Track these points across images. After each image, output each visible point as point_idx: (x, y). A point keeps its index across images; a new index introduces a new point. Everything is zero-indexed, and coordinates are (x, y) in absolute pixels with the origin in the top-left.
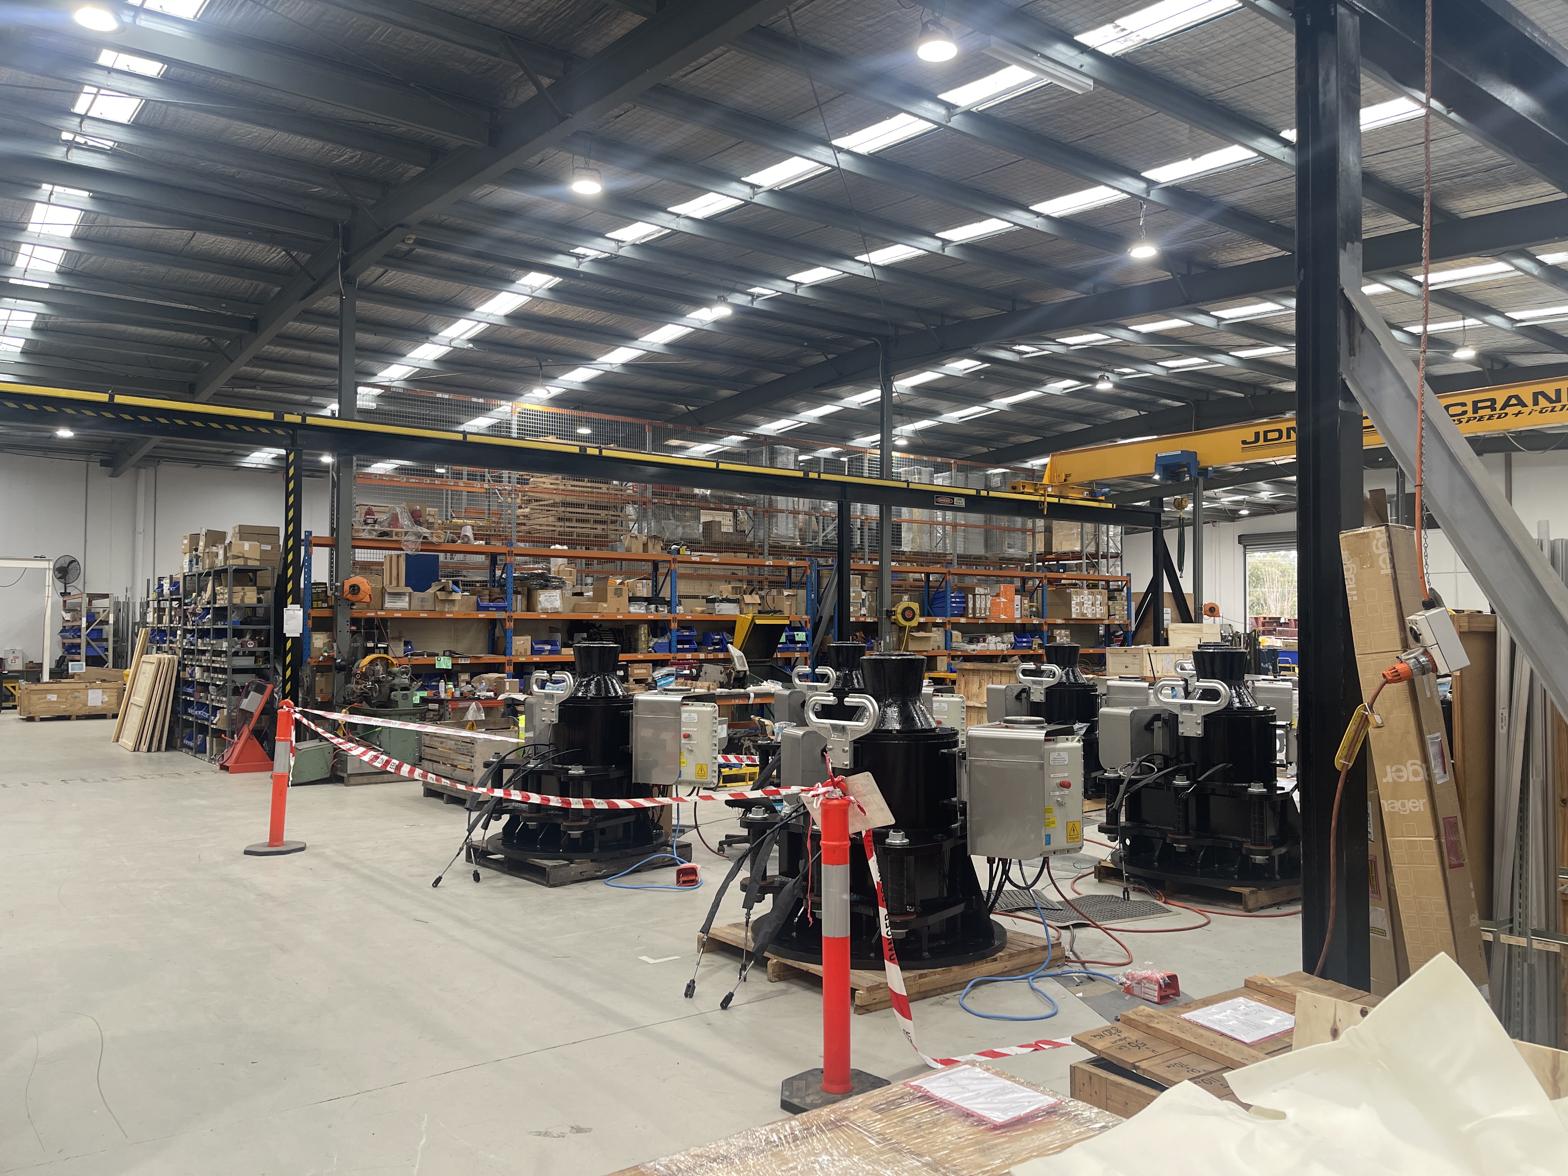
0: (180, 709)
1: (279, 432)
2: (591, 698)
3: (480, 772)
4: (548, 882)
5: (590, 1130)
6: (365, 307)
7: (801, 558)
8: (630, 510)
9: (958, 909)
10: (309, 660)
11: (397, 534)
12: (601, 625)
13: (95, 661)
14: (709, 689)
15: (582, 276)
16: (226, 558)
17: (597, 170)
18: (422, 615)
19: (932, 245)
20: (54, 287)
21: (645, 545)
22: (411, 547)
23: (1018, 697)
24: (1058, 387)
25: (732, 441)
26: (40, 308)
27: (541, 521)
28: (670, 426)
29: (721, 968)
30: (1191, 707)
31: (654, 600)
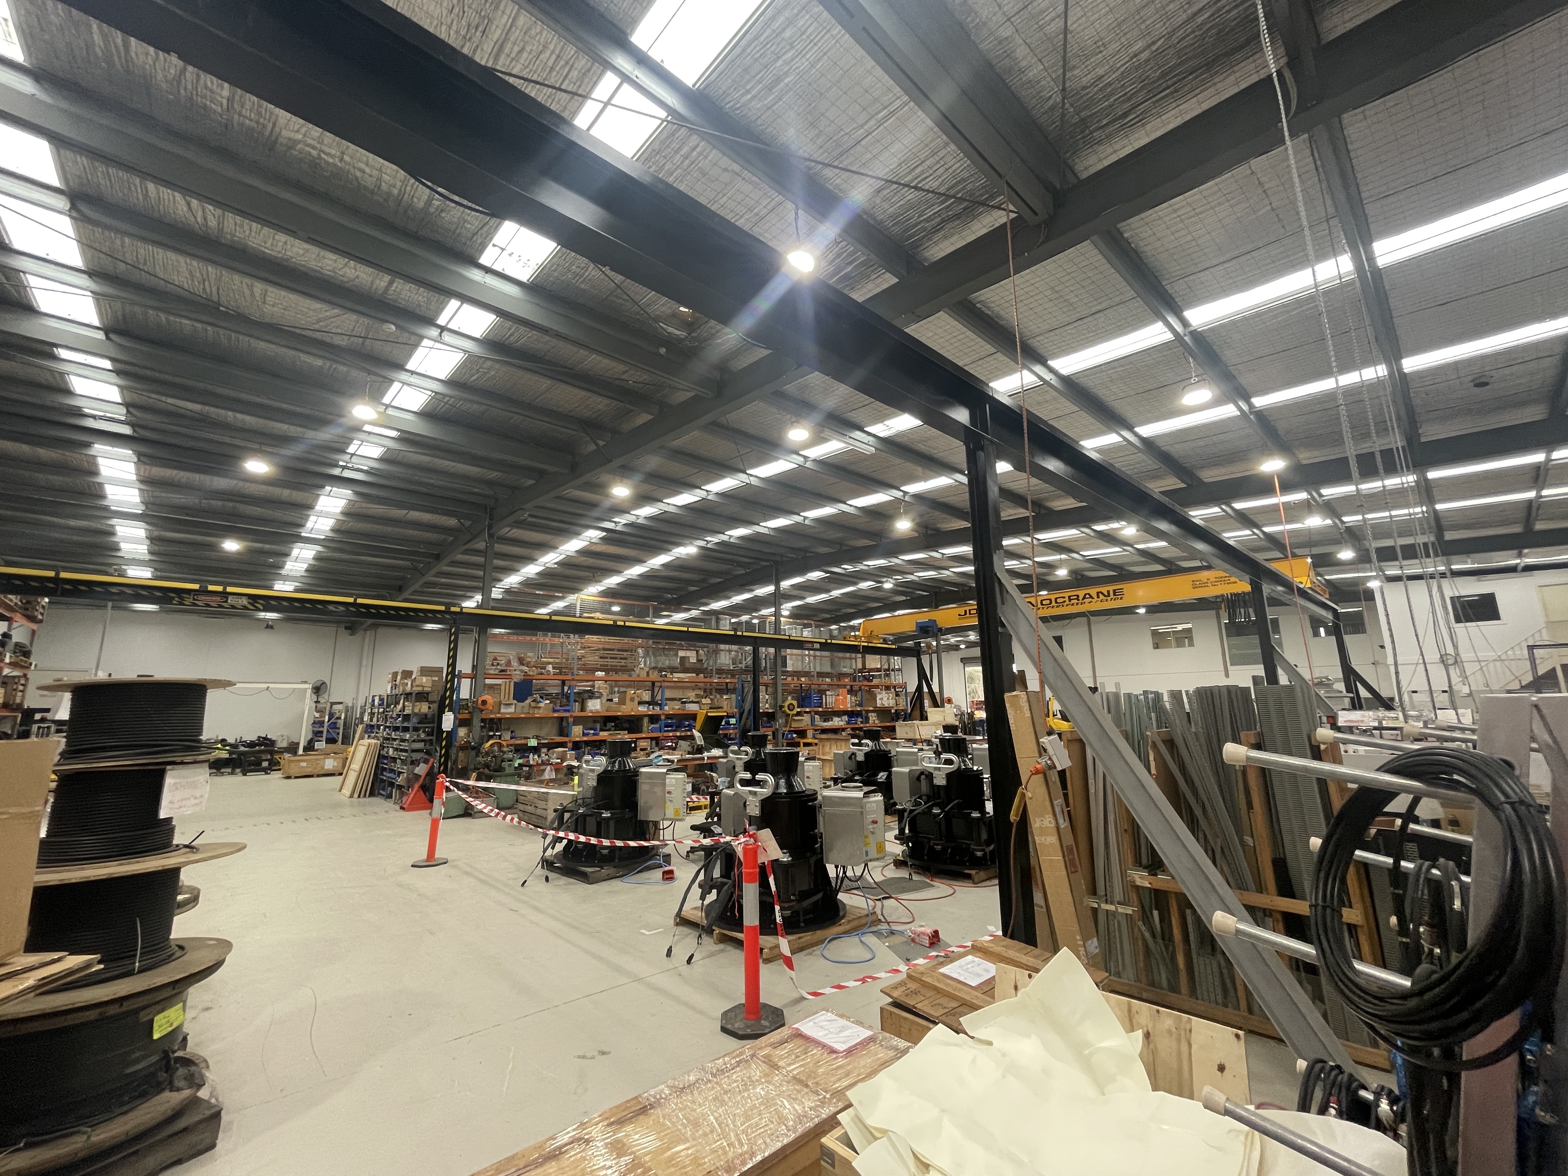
0: (379, 772)
1: (447, 616)
2: (616, 770)
3: (551, 815)
4: (588, 881)
5: (609, 1053)
6: (499, 547)
7: (733, 676)
8: (640, 650)
9: (819, 896)
10: (456, 744)
11: (510, 670)
12: (622, 718)
13: (331, 741)
14: (682, 756)
15: (617, 532)
16: (412, 686)
17: (627, 484)
18: (521, 716)
19: (797, 519)
20: (328, 538)
21: (648, 673)
22: (518, 677)
23: (850, 758)
24: (865, 585)
25: (694, 613)
26: (319, 548)
27: (590, 659)
28: (663, 606)
29: (687, 937)
30: (939, 769)
31: (652, 703)
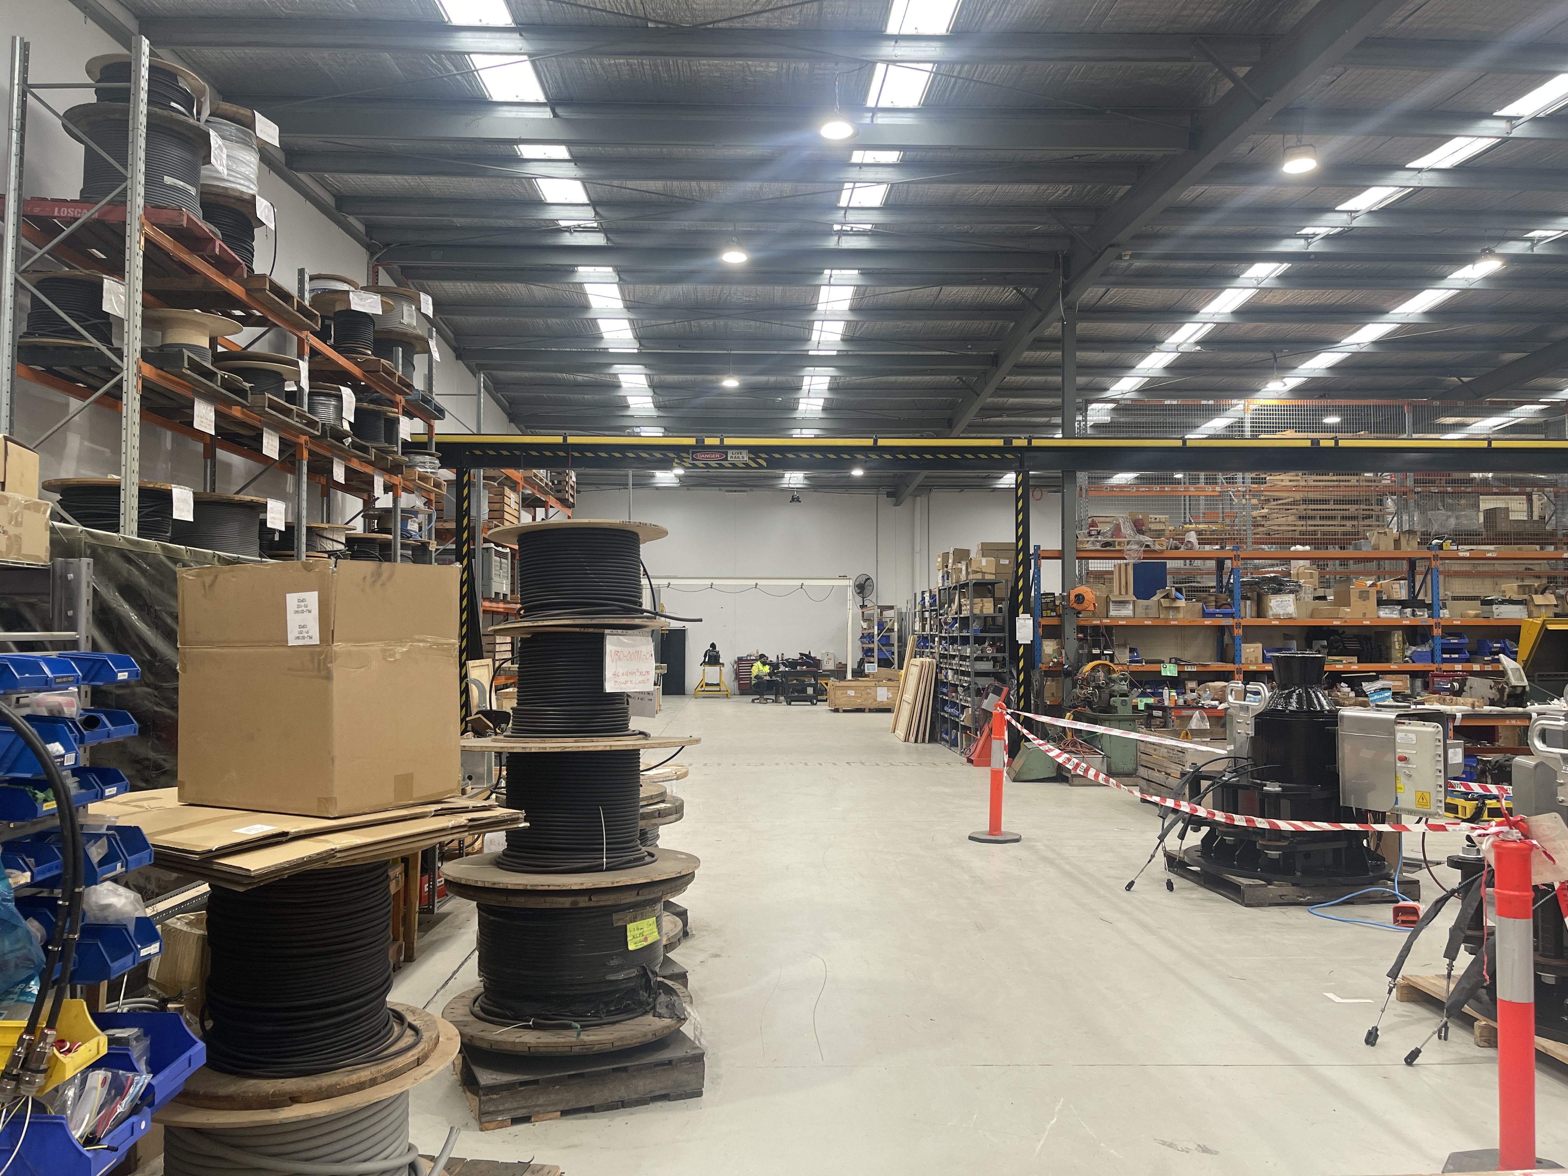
0: (939, 706)
1: (1009, 456)
2: (1290, 711)
4: (1243, 901)
5: (1217, 1153)
6: (1087, 327)
8: (1388, 501)
10: (1040, 665)
11: (1119, 543)
12: (1344, 632)
13: (884, 663)
14: (1473, 706)
15: (1312, 256)
16: (967, 573)
17: (1311, 145)
18: (1146, 622)
20: (841, 353)
21: (1397, 542)
22: (1134, 555)
25: (1526, 412)
26: (831, 371)
27: (1281, 521)
28: (1437, 403)
29: (1420, 1021)
31: (1412, 602)
